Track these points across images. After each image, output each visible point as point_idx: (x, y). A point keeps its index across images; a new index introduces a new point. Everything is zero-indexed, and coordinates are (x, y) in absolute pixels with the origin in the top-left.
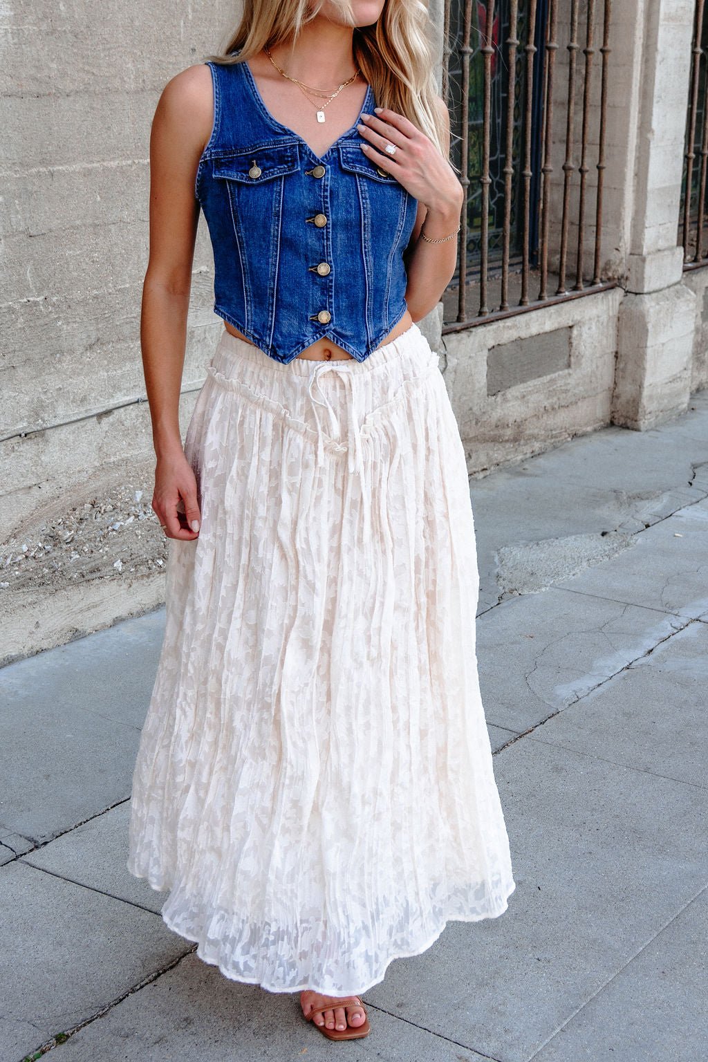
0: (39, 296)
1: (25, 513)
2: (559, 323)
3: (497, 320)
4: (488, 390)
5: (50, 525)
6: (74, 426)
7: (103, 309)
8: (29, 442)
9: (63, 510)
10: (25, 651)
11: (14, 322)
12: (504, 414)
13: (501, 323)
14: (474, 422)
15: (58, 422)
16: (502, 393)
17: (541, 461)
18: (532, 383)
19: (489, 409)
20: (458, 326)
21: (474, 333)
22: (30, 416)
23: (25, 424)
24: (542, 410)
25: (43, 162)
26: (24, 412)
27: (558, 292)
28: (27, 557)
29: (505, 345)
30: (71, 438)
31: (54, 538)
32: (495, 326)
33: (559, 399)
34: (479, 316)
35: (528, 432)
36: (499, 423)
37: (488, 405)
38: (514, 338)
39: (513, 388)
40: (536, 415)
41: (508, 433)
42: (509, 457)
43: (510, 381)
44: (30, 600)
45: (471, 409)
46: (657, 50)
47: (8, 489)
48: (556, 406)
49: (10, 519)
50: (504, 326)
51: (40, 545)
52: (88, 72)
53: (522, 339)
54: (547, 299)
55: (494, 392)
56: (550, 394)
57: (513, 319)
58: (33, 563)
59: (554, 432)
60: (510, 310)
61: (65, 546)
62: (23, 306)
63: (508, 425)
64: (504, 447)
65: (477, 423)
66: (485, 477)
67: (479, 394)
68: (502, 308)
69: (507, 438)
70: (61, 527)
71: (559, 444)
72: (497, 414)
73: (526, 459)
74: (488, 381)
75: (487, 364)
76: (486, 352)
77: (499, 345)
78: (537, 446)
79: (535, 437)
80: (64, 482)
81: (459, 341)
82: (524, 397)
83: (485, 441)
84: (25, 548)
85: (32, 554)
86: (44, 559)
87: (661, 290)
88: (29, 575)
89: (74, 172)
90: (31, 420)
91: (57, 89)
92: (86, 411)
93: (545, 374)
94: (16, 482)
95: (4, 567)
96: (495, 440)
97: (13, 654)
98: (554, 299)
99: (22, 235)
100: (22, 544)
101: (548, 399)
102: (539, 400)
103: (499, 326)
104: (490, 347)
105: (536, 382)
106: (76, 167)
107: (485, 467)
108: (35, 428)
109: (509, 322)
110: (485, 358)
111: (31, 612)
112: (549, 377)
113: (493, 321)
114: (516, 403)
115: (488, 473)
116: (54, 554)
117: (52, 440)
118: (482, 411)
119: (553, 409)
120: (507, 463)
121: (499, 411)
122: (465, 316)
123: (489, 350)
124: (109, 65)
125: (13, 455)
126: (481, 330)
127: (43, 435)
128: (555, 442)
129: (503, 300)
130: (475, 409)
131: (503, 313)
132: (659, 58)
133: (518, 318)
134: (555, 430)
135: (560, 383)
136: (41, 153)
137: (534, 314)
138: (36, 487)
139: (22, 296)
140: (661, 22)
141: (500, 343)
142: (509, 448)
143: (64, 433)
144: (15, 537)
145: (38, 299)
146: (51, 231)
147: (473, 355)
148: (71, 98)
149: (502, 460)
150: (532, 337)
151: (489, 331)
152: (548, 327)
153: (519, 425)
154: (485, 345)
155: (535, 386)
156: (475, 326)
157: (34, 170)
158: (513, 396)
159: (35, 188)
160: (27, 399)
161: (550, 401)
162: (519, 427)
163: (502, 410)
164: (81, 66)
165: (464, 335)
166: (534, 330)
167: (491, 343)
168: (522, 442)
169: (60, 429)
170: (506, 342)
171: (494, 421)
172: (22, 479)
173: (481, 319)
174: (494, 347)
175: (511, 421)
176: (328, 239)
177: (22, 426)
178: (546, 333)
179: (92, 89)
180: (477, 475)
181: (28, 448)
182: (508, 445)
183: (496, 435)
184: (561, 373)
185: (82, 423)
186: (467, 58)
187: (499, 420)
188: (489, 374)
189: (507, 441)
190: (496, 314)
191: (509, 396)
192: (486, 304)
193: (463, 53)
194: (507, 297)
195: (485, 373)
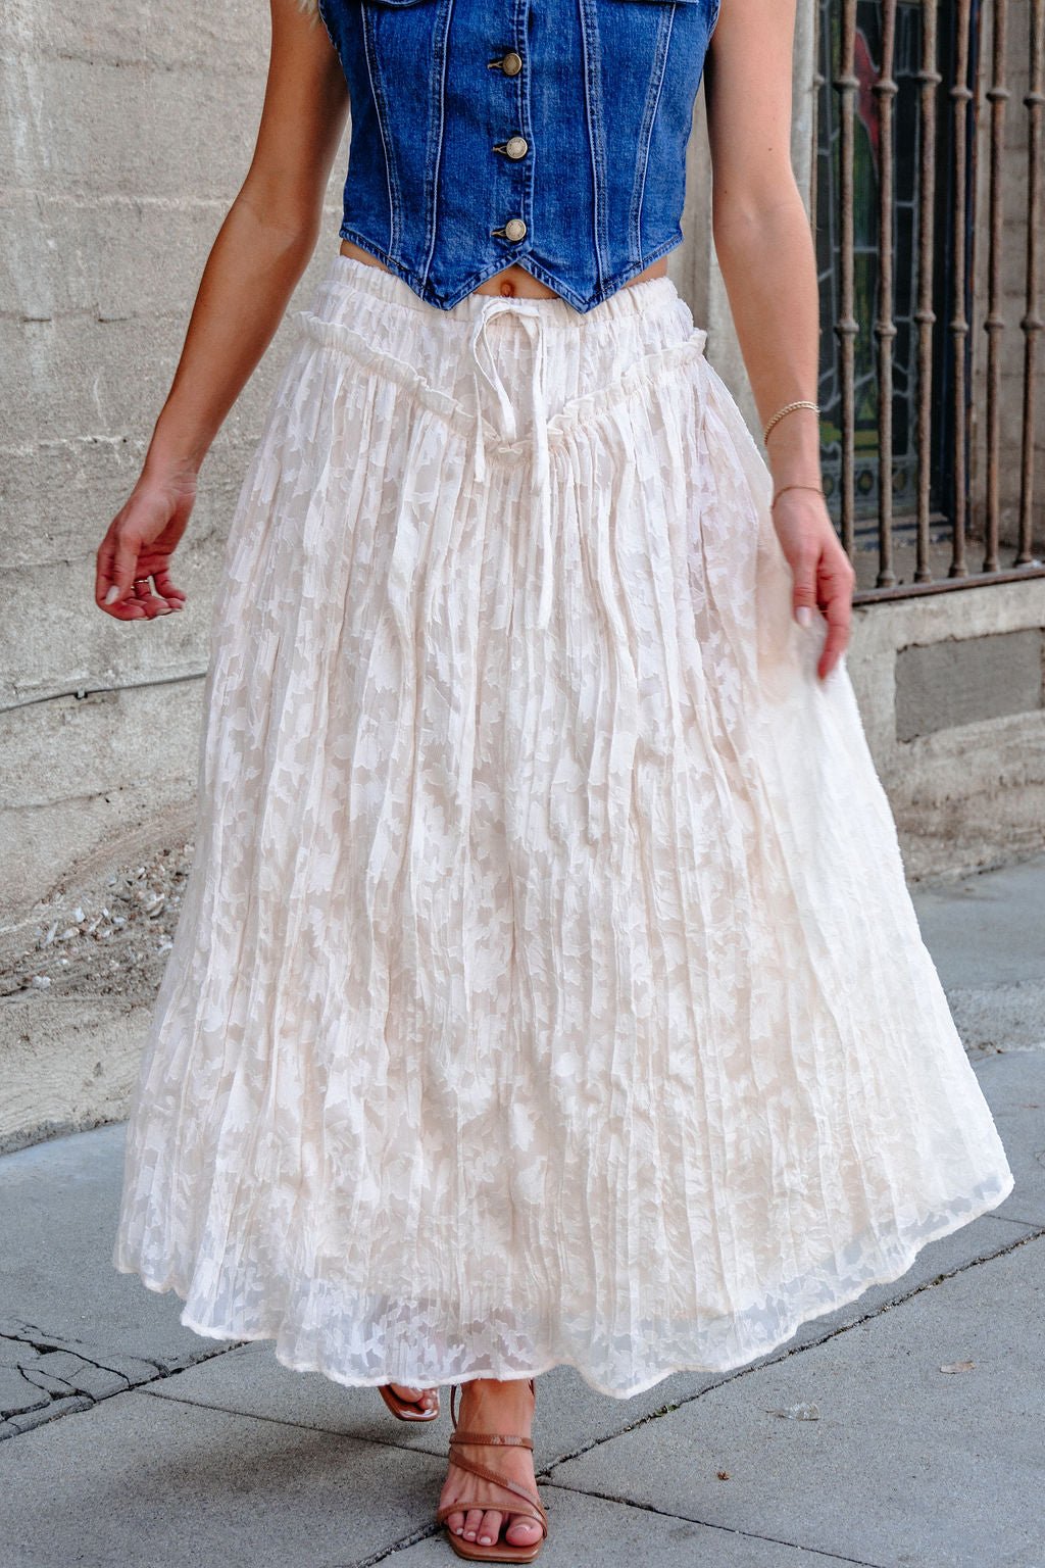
0: (112, 434)
1: (82, 847)
2: (1023, 618)
3: (912, 597)
4: (899, 730)
5: (124, 877)
6: (169, 691)
7: (223, 475)
8: (92, 710)
9: (147, 850)
10: (77, 1119)
11: (70, 477)
12: (928, 781)
13: (918, 603)
15: (142, 678)
16: (924, 739)
17: (997, 879)
18: (976, 728)
19: (901, 766)
21: (870, 615)
22: (92, 661)
23: (85, 674)
24: (996, 783)
25: (124, 186)
26: (83, 651)
27: (1018, 562)
28: (82, 933)
29: (926, 646)
30: (164, 713)
31: (129, 904)
32: (907, 607)
33: (1025, 765)
34: (878, 586)
35: (971, 823)
36: (919, 797)
37: (899, 758)
38: (942, 637)
39: (943, 732)
40: (984, 792)
41: (936, 819)
42: (937, 868)
43: (936, 718)
44: (86, 1019)
47: (53, 795)
48: (1022, 780)
49: (56, 855)
50: (924, 611)
51: (106, 913)
52: (203, 31)
53: (956, 641)
54: (999, 571)
55: (908, 735)
56: (1011, 754)
57: (940, 598)
58: (91, 948)
59: (1019, 831)
60: (932, 583)
61: (148, 923)
62: (87, 448)
63: (934, 804)
64: (928, 846)
67: (881, 734)
68: (918, 577)
69: (932, 829)
70: (142, 884)
71: (1028, 855)
72: (914, 779)
73: (969, 875)
74: (898, 712)
75: (896, 679)
76: (892, 656)
77: (915, 645)
78: (988, 853)
79: (982, 834)
80: (151, 796)
82: (962, 752)
84: (79, 915)
85: (92, 928)
86: (112, 940)
88: (86, 969)
89: (176, 211)
90: (96, 668)
91: (152, 55)
92: (191, 664)
93: (998, 714)
94: (66, 783)
95: (43, 946)
97: (56, 1121)
98: (1012, 573)
99: (86, 318)
100: (73, 906)
101: (1006, 763)
102: (986, 761)
103: (915, 609)
104: (901, 646)
105: (986, 726)
106: (181, 202)
108: (102, 685)
109: (933, 603)
110: (892, 666)
111: (88, 1041)
112: (1006, 720)
113: (903, 598)
114: (950, 762)
116: (130, 935)
117: (130, 711)
118: (889, 768)
119: (1016, 784)
121: (919, 774)
123: (899, 652)
124: (239, 23)
125: (63, 730)
126: (882, 611)
127: (115, 700)
128: (1020, 850)
129: (920, 563)
131: (921, 587)
133: (950, 597)
134: (1020, 825)
135: (1027, 734)
136: (122, 169)
137: (977, 594)
138: (101, 800)
139: (84, 430)
141: (918, 641)
142: (937, 850)
143: (152, 701)
144: (63, 892)
145: (112, 440)
146: (135, 315)
147: (869, 657)
148: (174, 75)
149: (925, 872)
150: (975, 638)
151: (898, 615)
152: (1004, 623)
153: (955, 806)
154: (890, 641)
155: (981, 733)
156: (872, 602)
157: (109, 199)
158: (943, 748)
159: (111, 232)
160: (89, 626)
161: (1010, 767)
162: (955, 809)
163: (924, 771)
164: (191, 18)
166: (979, 625)
167: (902, 639)
168: (961, 841)
169: (145, 692)
170: (929, 641)
172: (78, 779)
173: (883, 592)
174: (906, 648)
175: (940, 797)
176: (523, 95)
177: (78, 677)
178: (1000, 634)
179: (209, 62)
181: (87, 721)
182: (935, 843)
183: (914, 820)
184: (1028, 715)
185: (183, 687)
186: (850, 98)
187: (919, 792)
188: (899, 700)
189: (933, 835)
190: (910, 587)
191: (936, 747)
192: (890, 565)
193: (840, 88)
194: (926, 556)
195: (891, 696)
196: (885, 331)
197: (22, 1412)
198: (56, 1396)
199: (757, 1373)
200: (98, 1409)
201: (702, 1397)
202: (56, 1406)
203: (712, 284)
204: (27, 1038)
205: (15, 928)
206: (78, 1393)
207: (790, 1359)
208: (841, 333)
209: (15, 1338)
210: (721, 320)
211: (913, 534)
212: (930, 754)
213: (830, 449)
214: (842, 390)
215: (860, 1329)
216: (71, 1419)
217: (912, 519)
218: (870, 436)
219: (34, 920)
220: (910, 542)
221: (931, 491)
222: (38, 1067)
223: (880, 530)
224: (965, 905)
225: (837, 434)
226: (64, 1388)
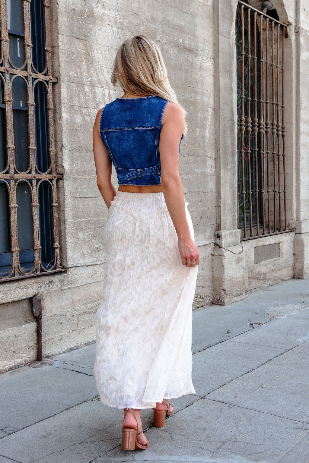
2: (275, 241)
3: (256, 238)
4: (255, 261)
12: (260, 270)
13: (257, 239)
14: (251, 272)
16: (259, 263)
17: (273, 287)
18: (268, 261)
19: (255, 268)
20: (245, 239)
21: (249, 242)
24: (272, 270)
27: (274, 232)
32: (256, 240)
33: (277, 267)
34: (250, 237)
35: (268, 277)
37: (255, 266)
38: (262, 245)
39: (262, 262)
40: (270, 272)
41: (262, 277)
42: (262, 285)
43: (261, 259)
45: (250, 267)
46: (300, 155)
48: (276, 269)
50: (259, 241)
53: (264, 246)
54: (271, 233)
55: (256, 262)
56: (274, 265)
57: (261, 238)
59: (276, 278)
60: (260, 236)
64: (261, 282)
65: (252, 272)
66: (255, 291)
67: (252, 262)
68: (257, 235)
69: (261, 278)
71: (278, 283)
72: (258, 270)
73: (268, 286)
74: (255, 258)
75: (254, 253)
76: (253, 249)
77: (257, 247)
78: (271, 282)
79: (270, 279)
81: (245, 244)
82: (266, 265)
83: (255, 279)
87: (307, 233)
93: (272, 258)
96: (258, 279)
98: (273, 234)
101: (273, 267)
102: (270, 266)
104: (255, 247)
105: (270, 260)
107: (255, 288)
109: (260, 239)
110: (253, 250)
112: (273, 259)
113: (255, 239)
114: (264, 267)
115: (256, 290)
118: (253, 268)
119: (275, 270)
120: (262, 287)
121: (258, 269)
122: (246, 236)
123: (254, 248)
126: (251, 241)
128: (276, 282)
129: (257, 232)
130: (251, 267)
131: (258, 236)
132: (301, 157)
133: (263, 238)
134: (276, 277)
135: (277, 261)
137: (267, 237)
140: (301, 146)
142: (262, 282)
147: (249, 249)
149: (260, 286)
150: (267, 245)
151: (254, 242)
152: (272, 242)
153: (265, 274)
154: (253, 246)
155: (269, 262)
156: (250, 240)
158: (262, 264)
161: (274, 267)
162: (265, 275)
163: (260, 269)
165: (246, 242)
166: (268, 243)
167: (255, 246)
168: (266, 280)
170: (259, 246)
171: (257, 272)
174: (256, 247)
175: (262, 273)
178: (272, 244)
180: (252, 290)
182: (262, 281)
183: (258, 277)
184: (277, 258)
186: (243, 154)
187: (259, 272)
188: (255, 256)
189: (261, 280)
190: (256, 237)
191: (261, 264)
192: (252, 233)
193: (241, 152)
194: (259, 231)
195: (253, 256)
196: (250, 193)
199: (240, 377)
201: (231, 382)
203: (221, 186)
207: (246, 375)
208: (243, 194)
210: (223, 192)
211: (256, 227)
212: (260, 265)
213: (240, 213)
214: (243, 202)
215: (257, 369)
217: (256, 225)
218: (249, 211)
220: (255, 229)
221: (259, 220)
223: (250, 226)
224: (268, 292)
225: (242, 211)
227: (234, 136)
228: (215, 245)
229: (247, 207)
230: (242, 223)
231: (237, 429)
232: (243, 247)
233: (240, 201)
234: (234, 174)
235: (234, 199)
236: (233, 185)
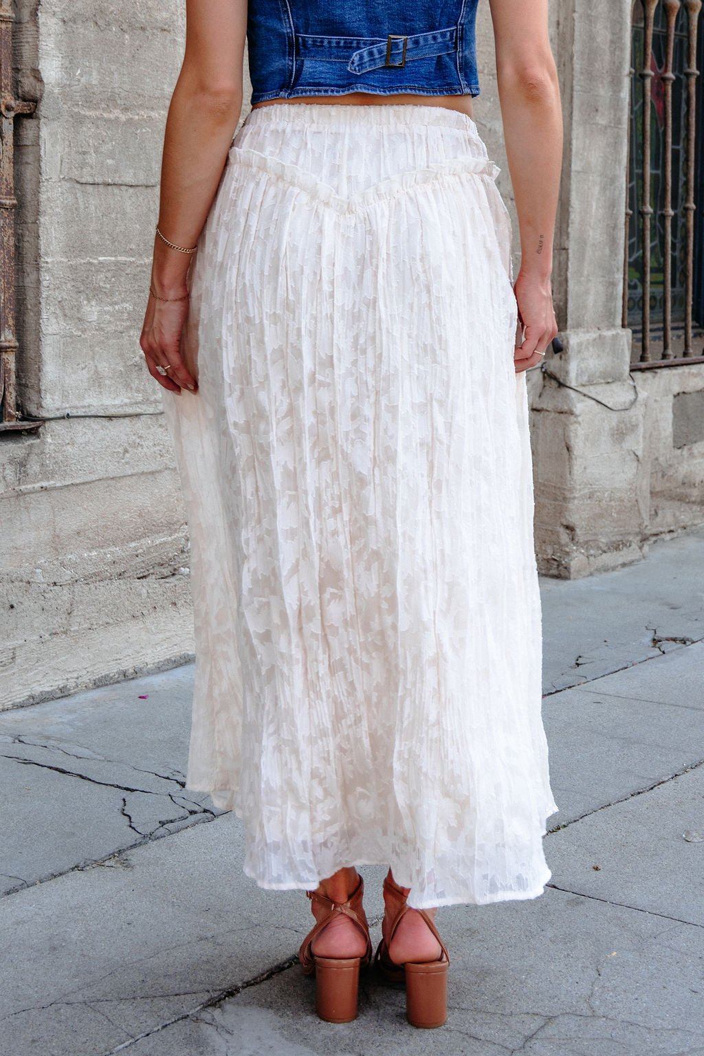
3: (682, 365)
4: (674, 441)
12: (691, 471)
13: (686, 369)
14: (660, 475)
16: (689, 447)
19: (676, 462)
20: (643, 365)
21: (659, 375)
29: (690, 393)
32: (680, 370)
34: (663, 358)
36: (686, 480)
37: (674, 457)
38: (699, 389)
39: (699, 443)
41: (695, 493)
42: (696, 522)
43: (696, 435)
45: (657, 459)
50: (689, 373)
55: (680, 444)
57: (698, 366)
60: (693, 358)
63: (694, 484)
64: (691, 509)
65: (663, 476)
66: (672, 539)
67: (665, 443)
68: (685, 354)
69: (693, 499)
72: (683, 470)
74: (675, 430)
75: (673, 412)
76: (671, 397)
77: (684, 393)
81: (645, 380)
83: (672, 498)
95: (185, 550)
96: (682, 499)
103: (684, 372)
104: (675, 393)
107: (672, 528)
109: (694, 369)
110: (671, 404)
113: (677, 365)
114: (703, 461)
115: (675, 535)
118: (669, 463)
120: (694, 528)
121: (686, 466)
122: (649, 355)
123: (675, 396)
126: (665, 372)
129: (686, 346)
130: (661, 459)
131: (688, 359)
133: (703, 366)
141: (685, 391)
142: (696, 511)
147: (658, 398)
149: (689, 524)
151: (674, 375)
154: (670, 390)
156: (660, 367)
158: (699, 452)
163: (689, 465)
165: (648, 375)
167: (676, 389)
170: (691, 391)
171: (680, 476)
173: (665, 362)
174: (678, 394)
175: (698, 480)
180: (663, 536)
182: (695, 508)
183: (683, 493)
186: (648, 82)
187: (685, 477)
188: (675, 423)
189: (694, 503)
190: (680, 360)
191: (695, 451)
192: (670, 346)
193: (643, 77)
194: (690, 343)
195: (671, 421)
196: (666, 214)
197: (172, 821)
198: (192, 812)
199: (612, 807)
200: (217, 821)
201: (581, 820)
202: (192, 818)
203: (572, 182)
204: (175, 604)
205: (170, 539)
206: (205, 811)
207: (632, 799)
208: (642, 214)
209: (168, 778)
210: (577, 203)
211: (681, 332)
212: (692, 455)
213: (632, 284)
214: (644, 248)
215: (672, 782)
216: (201, 826)
217: (682, 324)
218: (660, 277)
219: (181, 534)
220: (679, 337)
221: (693, 305)
222: (181, 621)
223: (664, 329)
225: (637, 275)
226: (196, 808)
227: (622, 18)
228: (544, 378)
229: (656, 265)
230: (638, 318)
231: (597, 976)
232: (638, 389)
233: (633, 244)
234: (616, 144)
235: (615, 227)
236: (613, 180)
